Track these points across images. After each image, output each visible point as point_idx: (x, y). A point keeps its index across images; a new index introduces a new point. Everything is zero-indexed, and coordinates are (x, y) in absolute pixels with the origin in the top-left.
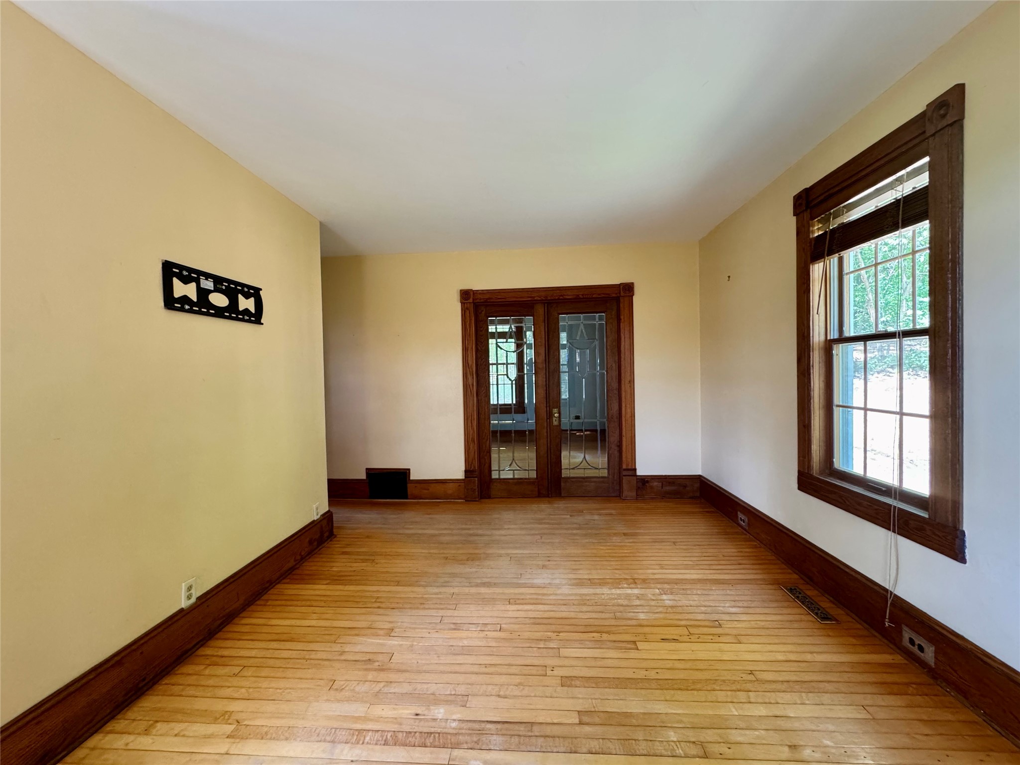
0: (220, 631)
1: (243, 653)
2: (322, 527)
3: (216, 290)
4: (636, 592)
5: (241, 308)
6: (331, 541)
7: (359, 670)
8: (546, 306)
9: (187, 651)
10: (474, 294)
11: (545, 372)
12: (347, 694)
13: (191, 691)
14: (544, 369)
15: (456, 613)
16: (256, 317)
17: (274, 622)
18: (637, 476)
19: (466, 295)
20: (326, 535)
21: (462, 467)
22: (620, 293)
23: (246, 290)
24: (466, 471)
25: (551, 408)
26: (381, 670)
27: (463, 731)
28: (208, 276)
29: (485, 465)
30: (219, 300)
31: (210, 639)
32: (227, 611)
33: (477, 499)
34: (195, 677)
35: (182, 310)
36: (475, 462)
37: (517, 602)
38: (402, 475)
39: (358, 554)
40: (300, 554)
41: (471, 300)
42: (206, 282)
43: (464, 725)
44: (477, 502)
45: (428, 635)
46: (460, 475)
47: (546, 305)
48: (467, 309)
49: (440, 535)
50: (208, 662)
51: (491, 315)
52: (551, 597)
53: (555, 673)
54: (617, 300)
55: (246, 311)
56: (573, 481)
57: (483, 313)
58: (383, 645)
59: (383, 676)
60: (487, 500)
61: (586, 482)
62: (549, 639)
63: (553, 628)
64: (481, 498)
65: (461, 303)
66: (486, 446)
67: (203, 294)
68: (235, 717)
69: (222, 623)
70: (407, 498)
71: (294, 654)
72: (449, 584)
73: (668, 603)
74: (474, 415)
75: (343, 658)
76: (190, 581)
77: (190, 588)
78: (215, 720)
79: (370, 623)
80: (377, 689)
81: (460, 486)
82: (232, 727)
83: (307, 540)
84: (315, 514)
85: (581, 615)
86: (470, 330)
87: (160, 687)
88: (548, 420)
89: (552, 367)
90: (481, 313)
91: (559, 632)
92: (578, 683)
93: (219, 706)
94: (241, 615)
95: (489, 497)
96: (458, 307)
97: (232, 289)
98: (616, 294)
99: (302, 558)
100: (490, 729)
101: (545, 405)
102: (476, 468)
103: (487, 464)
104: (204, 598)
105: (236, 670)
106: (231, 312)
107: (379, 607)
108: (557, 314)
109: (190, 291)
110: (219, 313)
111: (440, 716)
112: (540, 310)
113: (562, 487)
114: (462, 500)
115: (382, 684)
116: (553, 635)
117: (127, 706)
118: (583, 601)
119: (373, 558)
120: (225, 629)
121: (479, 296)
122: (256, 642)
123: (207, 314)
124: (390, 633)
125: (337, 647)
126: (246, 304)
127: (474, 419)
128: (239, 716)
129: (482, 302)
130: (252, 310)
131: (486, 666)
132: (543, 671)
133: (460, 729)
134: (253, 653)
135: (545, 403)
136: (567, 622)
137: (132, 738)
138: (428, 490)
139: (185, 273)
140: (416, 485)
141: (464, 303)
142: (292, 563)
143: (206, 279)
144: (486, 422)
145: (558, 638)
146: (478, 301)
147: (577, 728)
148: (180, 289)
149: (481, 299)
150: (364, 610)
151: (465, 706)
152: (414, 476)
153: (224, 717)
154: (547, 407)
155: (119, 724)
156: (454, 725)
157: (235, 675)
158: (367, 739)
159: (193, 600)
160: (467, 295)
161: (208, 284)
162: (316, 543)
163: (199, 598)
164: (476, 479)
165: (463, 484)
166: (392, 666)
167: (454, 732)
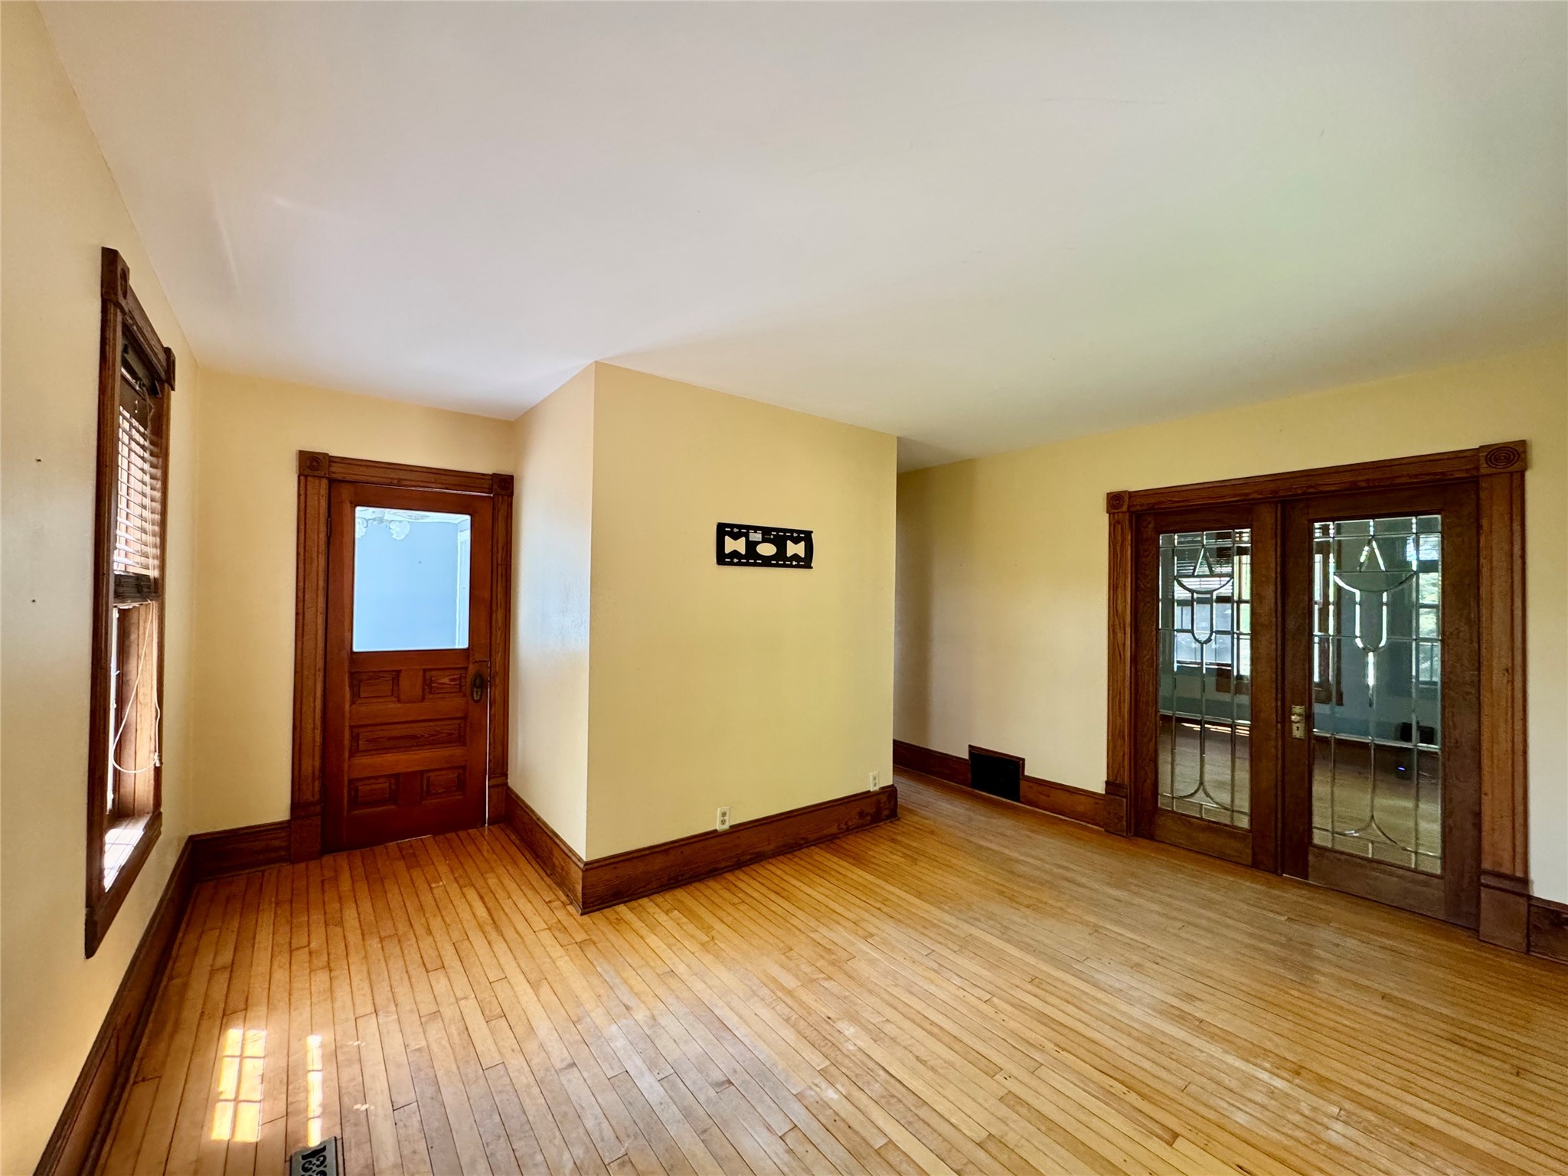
0: (748, 866)
1: (749, 890)
2: (879, 802)
3: (764, 540)
4: (1279, 1086)
5: (789, 554)
6: (891, 822)
7: (815, 952)
8: (1279, 508)
9: (716, 869)
10: (1130, 498)
11: (1274, 632)
12: (791, 964)
13: (703, 900)
14: (1274, 627)
15: (952, 956)
16: (805, 562)
17: (786, 877)
18: (1530, 898)
19: (1115, 501)
20: (886, 813)
21: (1103, 776)
22: (1477, 468)
23: (795, 535)
24: (1107, 783)
25: (1287, 703)
26: (833, 963)
27: (853, 1058)
28: (756, 529)
29: (1145, 780)
30: (767, 549)
31: (737, 869)
32: (757, 850)
33: (1125, 834)
34: (711, 891)
35: (731, 564)
36: (1124, 771)
37: (1043, 986)
38: (1012, 766)
39: (907, 847)
40: (846, 824)
41: (1125, 508)
42: (755, 534)
43: (859, 1055)
44: (1122, 838)
45: (902, 960)
46: (1099, 788)
47: (1279, 505)
48: (1118, 522)
49: (1018, 861)
50: (726, 886)
51: (1164, 529)
52: (1102, 1007)
53: (1006, 1083)
54: (1473, 482)
55: (795, 557)
56: (1339, 860)
57: (1151, 526)
58: (853, 944)
59: (830, 970)
60: (1145, 842)
61: (1374, 869)
62: (1041, 1049)
63: (1059, 1039)
64: (1137, 834)
65: (1110, 514)
66: (1148, 750)
67: (751, 546)
68: (713, 933)
69: (751, 859)
70: (1018, 800)
71: (779, 910)
72: (978, 923)
73: (1333, 1137)
74: (1124, 694)
75: (812, 935)
76: (725, 809)
77: (724, 814)
78: (702, 929)
79: (858, 918)
80: (815, 977)
81: (1096, 803)
82: (707, 939)
83: (858, 810)
84: (872, 785)
85: (1121, 1051)
86: (1121, 556)
87: (691, 888)
88: (1279, 725)
89: (1291, 625)
90: (1147, 526)
91: (1064, 1050)
92: (1024, 1111)
93: (710, 919)
94: (770, 860)
95: (1151, 837)
96: (1104, 519)
97: (779, 537)
98: (1468, 471)
99: (848, 830)
100: (879, 1075)
101: (1274, 696)
102: (1126, 781)
103: (1149, 781)
104: (736, 829)
105: (736, 900)
106: (780, 560)
107: (879, 909)
108: (1306, 522)
109: (740, 546)
110: (766, 562)
111: (847, 1033)
112: (1268, 517)
113: (1310, 864)
114: (1100, 829)
115: (823, 976)
116: (1050, 1046)
117: (667, 890)
118: (1150, 1039)
119: (916, 856)
120: (753, 866)
121: (1138, 501)
122: (763, 887)
123: (755, 565)
124: (868, 936)
125: (813, 923)
126: (794, 549)
127: (1124, 700)
128: (717, 936)
129: (1146, 510)
130: (802, 555)
131: (932, 1023)
132: (992, 1070)
133: (854, 1055)
134: (755, 895)
135: (1274, 691)
136: (1093, 1048)
137: (659, 911)
138: (1048, 796)
139: (736, 530)
140: (1031, 784)
141: (1114, 514)
142: (834, 830)
143: (755, 532)
144: (1150, 709)
145: (1056, 1054)
146: (1138, 508)
147: (971, 1146)
148: (731, 545)
149: (1142, 505)
150: (863, 904)
151: (875, 1041)
152: (1030, 771)
153: (707, 929)
154: (1277, 699)
155: (659, 899)
156: (851, 1047)
157: (734, 904)
158: (778, 1008)
159: (726, 827)
160: (1119, 500)
161: (756, 536)
162: (869, 818)
163: (731, 827)
164: (1125, 800)
165: (1102, 802)
166: (845, 967)
167: (846, 1052)
